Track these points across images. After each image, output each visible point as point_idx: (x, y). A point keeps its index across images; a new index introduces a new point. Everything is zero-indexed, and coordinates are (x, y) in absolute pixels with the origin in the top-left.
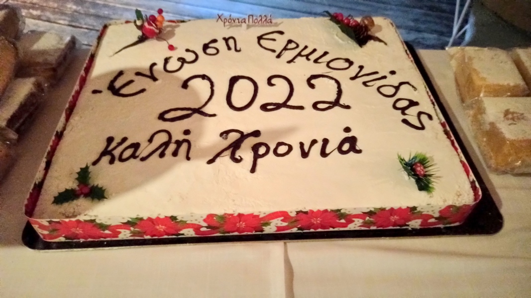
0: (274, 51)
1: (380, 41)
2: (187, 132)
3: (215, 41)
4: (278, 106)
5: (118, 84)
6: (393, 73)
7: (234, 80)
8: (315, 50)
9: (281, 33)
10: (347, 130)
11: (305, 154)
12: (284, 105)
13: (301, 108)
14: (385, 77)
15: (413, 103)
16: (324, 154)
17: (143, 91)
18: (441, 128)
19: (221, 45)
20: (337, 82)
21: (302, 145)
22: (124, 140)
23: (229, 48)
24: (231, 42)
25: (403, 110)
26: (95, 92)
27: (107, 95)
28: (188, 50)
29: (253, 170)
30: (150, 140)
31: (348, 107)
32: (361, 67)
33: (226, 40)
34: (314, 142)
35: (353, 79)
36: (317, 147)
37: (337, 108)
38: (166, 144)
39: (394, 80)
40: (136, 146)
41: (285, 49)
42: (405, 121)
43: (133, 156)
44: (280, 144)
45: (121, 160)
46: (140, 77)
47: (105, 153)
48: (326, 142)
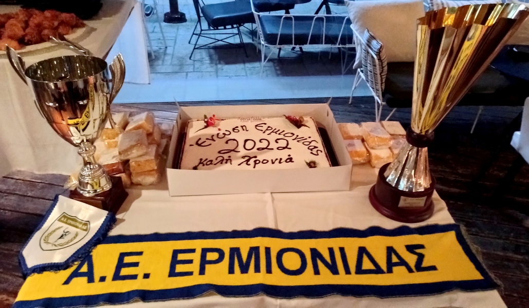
0: (262, 130)
1: (307, 126)
2: (230, 157)
3: (237, 127)
4: (263, 149)
5: (200, 142)
6: (310, 137)
7: (246, 141)
8: (279, 130)
9: (265, 124)
10: (289, 155)
11: (273, 163)
12: (266, 148)
13: (272, 149)
14: (306, 139)
15: (315, 147)
16: (280, 162)
17: (210, 144)
18: (325, 155)
19: (240, 128)
20: (287, 141)
21: (272, 160)
22: (206, 159)
23: (244, 130)
24: (244, 128)
25: (311, 150)
26: (191, 145)
27: (197, 146)
28: (226, 131)
29: (254, 167)
30: (216, 159)
31: (290, 149)
32: (297, 136)
33: (242, 127)
34: (277, 159)
35: (293, 140)
36: (278, 161)
37: (286, 149)
38: (223, 160)
39: (310, 140)
40: (211, 161)
41: (267, 130)
42: (312, 153)
43: (211, 164)
44: (264, 160)
45: (207, 165)
46: (208, 140)
47: (200, 163)
48: (281, 159)
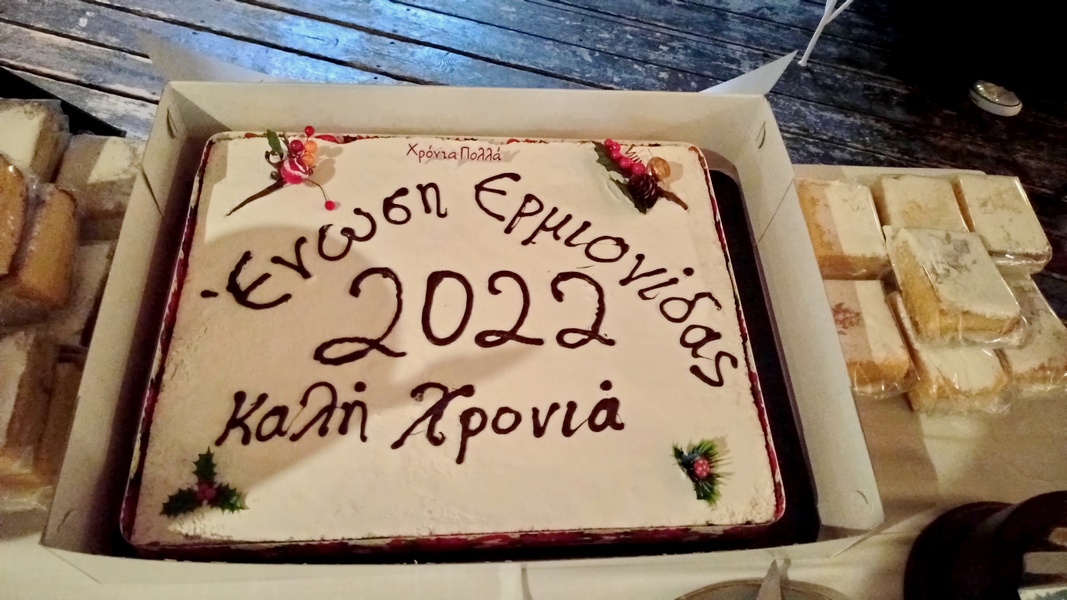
0: (501, 218)
1: (678, 201)
2: (360, 387)
3: (403, 192)
4: (504, 337)
5: (244, 280)
6: (689, 272)
7: (435, 279)
8: (569, 218)
9: (516, 177)
10: (606, 385)
11: (539, 431)
12: (512, 335)
13: (539, 342)
14: (674, 281)
15: (712, 335)
16: (567, 431)
17: (286, 298)
18: (747, 384)
19: (413, 200)
20: (599, 289)
21: (536, 412)
22: (263, 398)
23: (428, 210)
24: (431, 193)
25: (695, 347)
26: (207, 294)
27: (226, 299)
28: (358, 211)
29: (460, 459)
30: (304, 402)
31: (611, 343)
32: (640, 258)
33: (422, 189)
34: (554, 407)
35: (624, 282)
36: (559, 417)
37: (594, 342)
38: (329, 410)
39: (687, 288)
40: (281, 412)
41: (520, 214)
42: (695, 370)
43: (279, 431)
44: (503, 410)
45: (261, 438)
46: (279, 267)
47: (235, 422)
48: (572, 406)
